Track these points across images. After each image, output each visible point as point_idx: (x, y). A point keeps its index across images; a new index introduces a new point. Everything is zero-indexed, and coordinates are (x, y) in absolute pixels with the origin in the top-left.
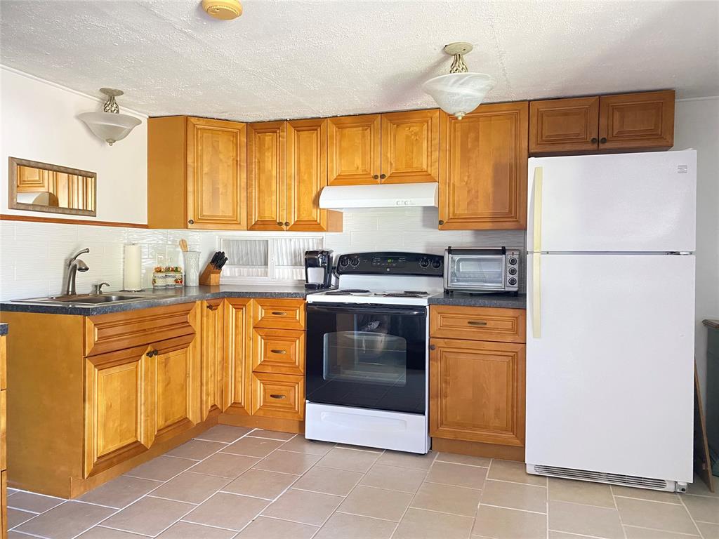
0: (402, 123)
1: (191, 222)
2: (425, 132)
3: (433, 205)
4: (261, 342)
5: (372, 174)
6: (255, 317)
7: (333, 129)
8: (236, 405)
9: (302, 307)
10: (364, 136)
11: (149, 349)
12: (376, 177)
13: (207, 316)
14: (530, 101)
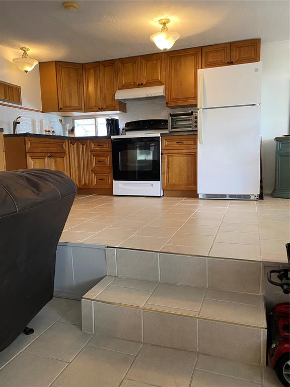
0: (149, 60)
1: (61, 109)
2: (159, 64)
3: (163, 94)
4: (93, 158)
5: (137, 84)
6: (91, 148)
7: (119, 64)
8: (85, 184)
9: (110, 142)
10: (133, 67)
11: (49, 155)
12: (139, 85)
13: (71, 146)
14: (202, 47)
